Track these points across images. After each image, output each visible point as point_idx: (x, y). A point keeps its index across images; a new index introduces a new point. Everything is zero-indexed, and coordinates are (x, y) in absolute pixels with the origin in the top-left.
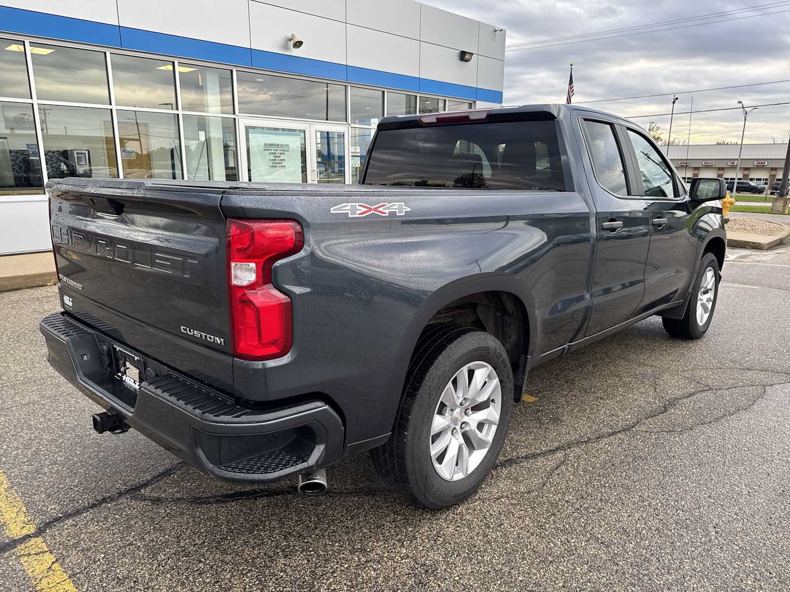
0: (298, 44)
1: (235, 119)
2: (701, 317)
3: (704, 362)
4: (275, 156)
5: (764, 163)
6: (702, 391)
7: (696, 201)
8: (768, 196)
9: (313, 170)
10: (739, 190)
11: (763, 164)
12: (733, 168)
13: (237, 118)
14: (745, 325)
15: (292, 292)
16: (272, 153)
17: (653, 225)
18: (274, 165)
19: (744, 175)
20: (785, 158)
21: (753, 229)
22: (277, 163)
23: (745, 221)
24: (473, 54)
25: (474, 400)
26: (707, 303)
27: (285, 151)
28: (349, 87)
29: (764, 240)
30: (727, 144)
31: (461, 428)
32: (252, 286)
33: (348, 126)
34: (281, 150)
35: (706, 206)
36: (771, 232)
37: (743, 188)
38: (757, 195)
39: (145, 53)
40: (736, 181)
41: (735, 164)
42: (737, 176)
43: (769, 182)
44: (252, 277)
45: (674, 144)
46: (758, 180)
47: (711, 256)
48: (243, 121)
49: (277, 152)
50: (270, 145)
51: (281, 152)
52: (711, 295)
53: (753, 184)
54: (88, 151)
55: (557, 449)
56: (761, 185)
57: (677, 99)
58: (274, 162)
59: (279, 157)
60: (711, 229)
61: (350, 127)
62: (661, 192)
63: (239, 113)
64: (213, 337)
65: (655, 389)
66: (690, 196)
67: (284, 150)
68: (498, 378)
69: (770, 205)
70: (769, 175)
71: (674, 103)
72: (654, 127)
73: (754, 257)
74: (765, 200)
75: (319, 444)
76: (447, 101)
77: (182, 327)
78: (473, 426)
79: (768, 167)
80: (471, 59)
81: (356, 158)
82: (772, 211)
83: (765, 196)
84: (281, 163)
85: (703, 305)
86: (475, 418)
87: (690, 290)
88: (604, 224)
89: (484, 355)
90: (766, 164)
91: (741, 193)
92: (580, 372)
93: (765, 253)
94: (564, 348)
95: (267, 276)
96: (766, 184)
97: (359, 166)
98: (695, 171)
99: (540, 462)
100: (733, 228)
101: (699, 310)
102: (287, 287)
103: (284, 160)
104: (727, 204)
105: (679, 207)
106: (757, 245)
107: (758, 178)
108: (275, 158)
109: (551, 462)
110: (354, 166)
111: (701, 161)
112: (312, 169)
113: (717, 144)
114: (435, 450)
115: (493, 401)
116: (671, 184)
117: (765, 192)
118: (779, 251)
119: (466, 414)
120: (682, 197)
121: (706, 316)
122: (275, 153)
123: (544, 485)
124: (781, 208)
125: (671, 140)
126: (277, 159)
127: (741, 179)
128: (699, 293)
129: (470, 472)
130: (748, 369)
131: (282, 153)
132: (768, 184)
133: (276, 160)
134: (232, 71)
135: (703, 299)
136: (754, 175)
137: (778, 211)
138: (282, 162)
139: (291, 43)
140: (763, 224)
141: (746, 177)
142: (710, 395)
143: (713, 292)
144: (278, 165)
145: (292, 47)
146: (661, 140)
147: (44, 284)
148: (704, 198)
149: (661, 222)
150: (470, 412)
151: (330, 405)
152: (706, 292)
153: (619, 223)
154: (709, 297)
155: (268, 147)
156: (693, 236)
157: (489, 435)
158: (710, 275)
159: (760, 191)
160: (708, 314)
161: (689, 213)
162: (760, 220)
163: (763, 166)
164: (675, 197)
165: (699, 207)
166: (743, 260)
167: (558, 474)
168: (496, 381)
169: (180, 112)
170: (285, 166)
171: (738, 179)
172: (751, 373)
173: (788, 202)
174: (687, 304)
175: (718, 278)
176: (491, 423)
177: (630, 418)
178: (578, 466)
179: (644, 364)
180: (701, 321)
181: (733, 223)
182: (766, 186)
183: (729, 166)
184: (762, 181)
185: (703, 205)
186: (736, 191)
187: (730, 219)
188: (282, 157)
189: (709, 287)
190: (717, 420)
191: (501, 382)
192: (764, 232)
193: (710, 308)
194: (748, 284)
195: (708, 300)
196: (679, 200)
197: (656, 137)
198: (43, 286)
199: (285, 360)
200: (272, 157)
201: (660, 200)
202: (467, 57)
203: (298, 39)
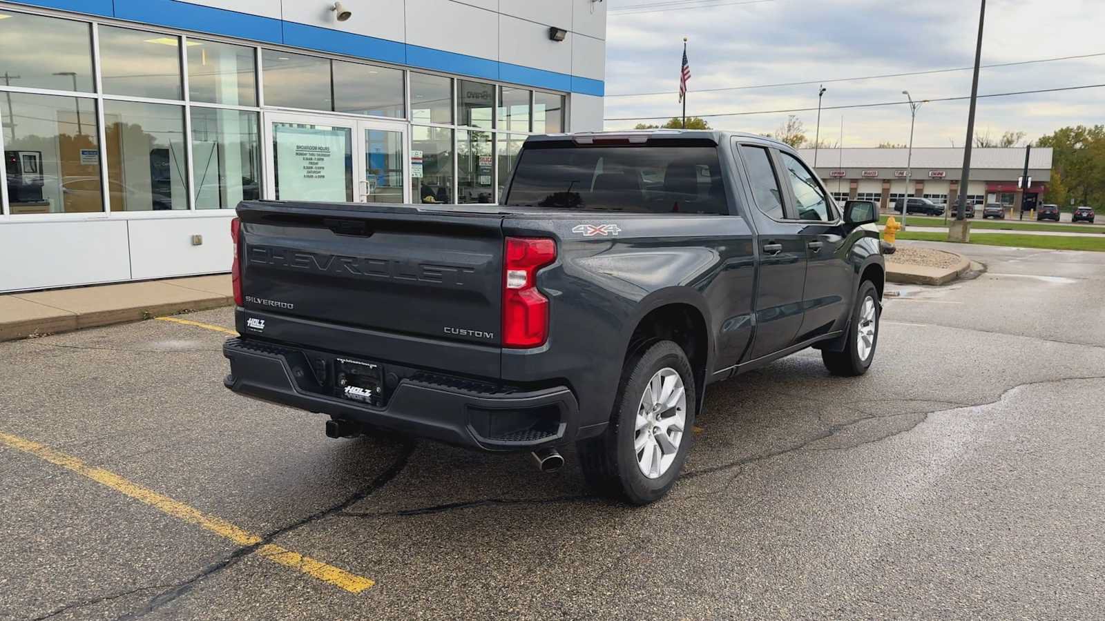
0: (345, 16)
1: (258, 113)
2: (863, 352)
3: (867, 396)
4: (311, 163)
5: (942, 174)
6: (866, 418)
7: (850, 224)
8: (948, 219)
9: (362, 182)
10: (911, 210)
11: (940, 176)
12: (901, 179)
13: (262, 111)
14: (910, 362)
15: (549, 294)
16: (307, 159)
17: (809, 248)
18: (309, 174)
19: (917, 190)
20: (962, 167)
21: (924, 261)
22: (313, 171)
23: (915, 251)
24: (566, 31)
25: (665, 405)
26: (868, 336)
27: (325, 155)
28: (408, 71)
29: (938, 273)
30: (893, 147)
31: (654, 432)
32: (524, 289)
33: (407, 123)
34: (319, 155)
35: (861, 229)
36: (945, 264)
37: (916, 208)
38: (934, 218)
39: (143, 24)
40: (906, 199)
41: (905, 175)
42: (906, 191)
43: (948, 199)
44: (523, 282)
45: (823, 146)
46: (934, 196)
47: (869, 284)
48: (270, 116)
49: (313, 157)
50: (305, 148)
51: (319, 157)
52: (871, 327)
53: (929, 201)
54: (40, 153)
55: (732, 464)
56: (939, 204)
57: (824, 90)
58: (309, 170)
59: (317, 163)
60: (866, 255)
61: (409, 126)
62: (815, 216)
63: (265, 104)
64: (481, 333)
65: (820, 418)
66: (844, 220)
67: (323, 155)
68: (683, 387)
69: (946, 230)
70: (948, 190)
71: (821, 95)
72: (794, 123)
73: (925, 293)
74: (945, 224)
75: (562, 422)
76: (534, 92)
77: (445, 328)
78: (664, 431)
79: (947, 178)
80: (564, 38)
81: (417, 166)
82: (949, 239)
83: (944, 219)
84: (319, 172)
85: (864, 338)
86: (664, 424)
87: (849, 320)
88: (766, 246)
89: (672, 363)
90: (944, 175)
91: (914, 214)
92: (742, 407)
93: (938, 289)
94: (732, 369)
95: (532, 281)
96: (945, 202)
97: (422, 176)
98: (852, 184)
99: (718, 474)
100: (900, 259)
101: (860, 344)
102: (547, 290)
103: (323, 168)
104: (892, 229)
105: (834, 230)
106: (928, 280)
107: (935, 193)
108: (311, 166)
109: (729, 473)
110: (415, 176)
111: (858, 170)
112: (360, 180)
113: (880, 148)
114: (638, 445)
115: (678, 409)
116: (823, 205)
117: (945, 214)
118: (954, 286)
119: (657, 419)
120: (836, 221)
121: (868, 350)
122: (311, 159)
123: (726, 488)
124: (961, 234)
125: (819, 141)
126: (314, 166)
127: (912, 196)
128: (859, 325)
129: (662, 473)
130: (911, 400)
131: (320, 159)
132: (948, 202)
133: (312, 168)
134: (256, 49)
135: (864, 331)
136: (929, 189)
137: (957, 238)
138: (319, 170)
139: (335, 14)
140: (937, 254)
141: (919, 192)
142: (874, 421)
143: (874, 323)
144: (314, 175)
145: (336, 18)
146: (806, 141)
147: (24, 336)
148: (858, 221)
149: (818, 246)
150: (660, 419)
151: (571, 390)
152: (866, 324)
153: (777, 246)
154: (869, 329)
155: (300, 151)
156: (848, 264)
157: (676, 440)
158: (869, 304)
159: (938, 212)
160: (870, 349)
161: (844, 237)
162: (934, 250)
163: (941, 177)
164: (829, 220)
165: (855, 231)
166: (912, 297)
167: (738, 481)
168: (682, 389)
169: (188, 103)
170: (323, 177)
171: (909, 196)
172: (914, 402)
173: (968, 227)
174: (847, 336)
175: (878, 310)
176: (678, 430)
177: (798, 441)
178: (755, 474)
179: (806, 399)
180: (863, 356)
181: (900, 253)
182: (945, 205)
183: (897, 178)
184: (940, 199)
185: (859, 228)
186: (907, 212)
187: (897, 248)
188: (320, 164)
189: (869, 318)
190: (880, 439)
191: (686, 390)
192: (937, 265)
193: (871, 342)
194: (916, 322)
195: (869, 333)
196: (834, 223)
197: (799, 136)
198: (26, 338)
199: (545, 348)
200: (306, 164)
201: (814, 223)
202: (559, 34)
203: (345, 9)
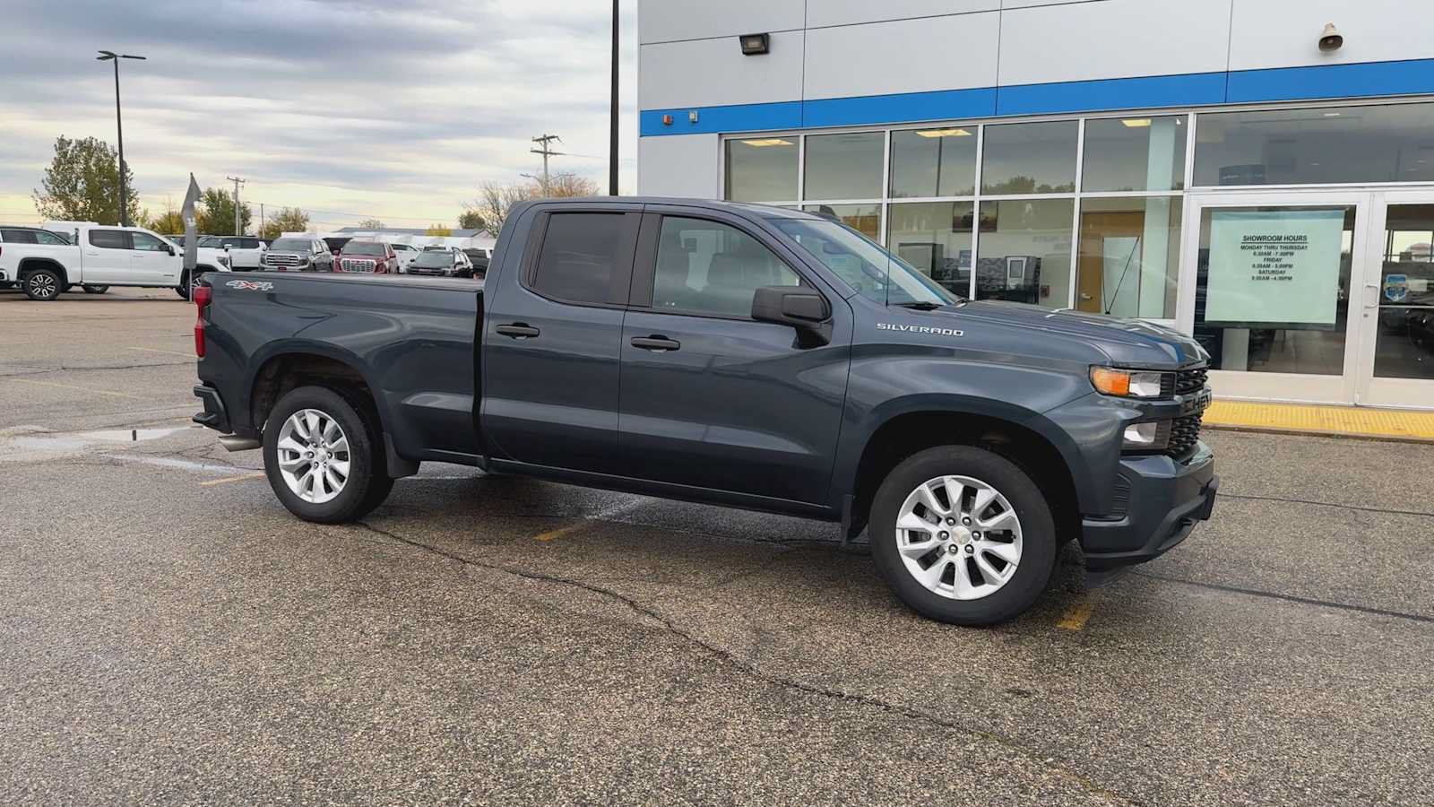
0: (1332, 42)
4: (1269, 260)
9: (1369, 287)
13: (1185, 195)
16: (1261, 254)
17: (634, 344)
18: (1262, 275)
22: (1270, 271)
27: (1296, 248)
31: (324, 467)
34: (1285, 248)
48: (1199, 200)
49: (1273, 251)
50: (1259, 238)
51: (1284, 251)
58: (1264, 269)
59: (1279, 260)
67: (1292, 247)
68: (345, 437)
84: (1283, 272)
103: (1291, 266)
108: (1267, 263)
112: (1367, 284)
119: (329, 457)
122: (1269, 254)
126: (1273, 264)
131: (1287, 254)
133: (1269, 266)
138: (1283, 269)
144: (1272, 276)
145: (1318, 49)
155: (1249, 243)
168: (343, 439)
169: (1077, 195)
170: (1290, 278)
188: (1286, 261)
200: (1260, 260)
203: (1332, 31)
